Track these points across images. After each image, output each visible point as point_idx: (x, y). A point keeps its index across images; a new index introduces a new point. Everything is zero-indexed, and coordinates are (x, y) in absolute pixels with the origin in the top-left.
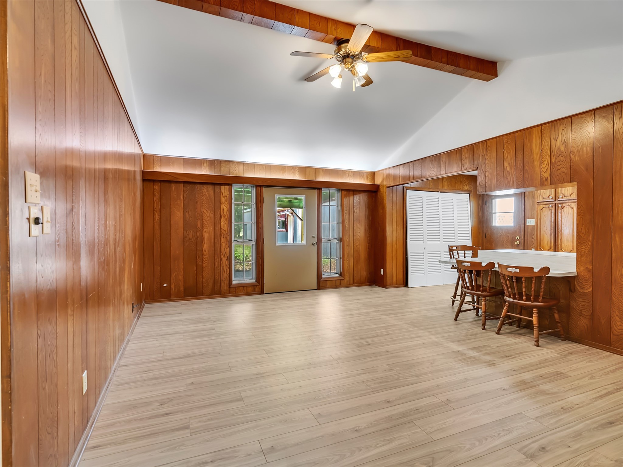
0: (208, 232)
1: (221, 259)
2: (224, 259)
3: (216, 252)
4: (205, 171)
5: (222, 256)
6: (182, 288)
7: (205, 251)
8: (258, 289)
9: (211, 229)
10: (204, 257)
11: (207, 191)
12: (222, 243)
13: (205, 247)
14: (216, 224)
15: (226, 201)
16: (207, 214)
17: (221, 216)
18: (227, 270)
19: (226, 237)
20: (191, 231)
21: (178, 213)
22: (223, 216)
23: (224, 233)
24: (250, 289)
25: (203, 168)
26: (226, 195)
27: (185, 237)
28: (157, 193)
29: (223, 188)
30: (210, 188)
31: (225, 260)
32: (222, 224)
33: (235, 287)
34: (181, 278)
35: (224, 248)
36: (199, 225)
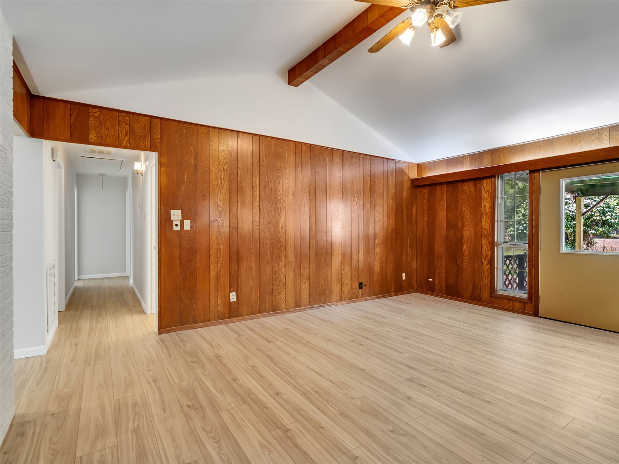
0: (468, 232)
1: (482, 262)
2: (485, 262)
3: (476, 254)
4: (467, 167)
5: (483, 259)
6: (444, 286)
7: (465, 252)
8: (529, 307)
9: (472, 229)
10: (464, 258)
11: (468, 188)
12: (483, 244)
13: (465, 247)
14: (477, 223)
15: (488, 197)
16: (467, 212)
17: (482, 214)
18: (488, 275)
19: (488, 238)
20: (453, 231)
21: (442, 213)
22: (486, 214)
23: (486, 233)
24: (518, 305)
25: (464, 164)
26: (488, 190)
27: (447, 237)
28: (426, 196)
29: (485, 182)
30: (471, 184)
31: (486, 264)
32: (483, 223)
33: (498, 298)
34: (443, 275)
35: (485, 251)
36: (460, 225)
